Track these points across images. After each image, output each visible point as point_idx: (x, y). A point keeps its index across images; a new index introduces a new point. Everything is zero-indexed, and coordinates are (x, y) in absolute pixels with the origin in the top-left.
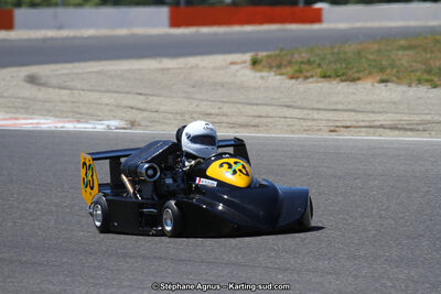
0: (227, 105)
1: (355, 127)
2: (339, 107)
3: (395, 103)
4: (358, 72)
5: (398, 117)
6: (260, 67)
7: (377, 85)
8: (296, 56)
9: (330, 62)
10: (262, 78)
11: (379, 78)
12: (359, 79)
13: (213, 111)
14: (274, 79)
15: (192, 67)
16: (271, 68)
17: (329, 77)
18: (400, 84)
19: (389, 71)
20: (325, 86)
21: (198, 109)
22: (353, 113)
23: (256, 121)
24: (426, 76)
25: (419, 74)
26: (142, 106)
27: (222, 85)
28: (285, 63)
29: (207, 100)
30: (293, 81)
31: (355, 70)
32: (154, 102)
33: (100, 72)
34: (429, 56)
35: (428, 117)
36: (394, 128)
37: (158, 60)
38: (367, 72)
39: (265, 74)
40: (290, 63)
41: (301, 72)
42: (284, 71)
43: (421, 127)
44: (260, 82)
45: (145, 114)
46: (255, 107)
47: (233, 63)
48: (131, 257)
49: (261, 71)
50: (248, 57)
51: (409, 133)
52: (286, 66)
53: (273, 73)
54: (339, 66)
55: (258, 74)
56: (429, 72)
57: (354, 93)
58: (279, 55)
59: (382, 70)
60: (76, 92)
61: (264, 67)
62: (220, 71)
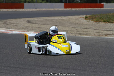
0: (78, 29)
1: (112, 35)
2: (108, 29)
4: (113, 20)
8: (97, 16)
9: (106, 18)
10: (88, 22)
12: (113, 22)
13: (75, 30)
14: (91, 22)
15: (70, 19)
16: (90, 19)
17: (105, 22)
20: (104, 24)
21: (71, 30)
22: (111, 31)
23: (86, 33)
27: (78, 23)
28: (94, 18)
29: (74, 27)
30: (96, 23)
32: (60, 28)
33: (46, 20)
37: (61, 17)
39: (88, 21)
40: (95, 18)
41: (98, 20)
42: (93, 20)
44: (88, 23)
46: (86, 29)
47: (80, 18)
48: (53, 68)
49: (87, 20)
50: (84, 16)
52: (94, 19)
53: (91, 21)
54: (108, 19)
55: (87, 21)
57: (112, 26)
58: (92, 16)
60: (40, 25)
61: (88, 19)
62: (77, 20)
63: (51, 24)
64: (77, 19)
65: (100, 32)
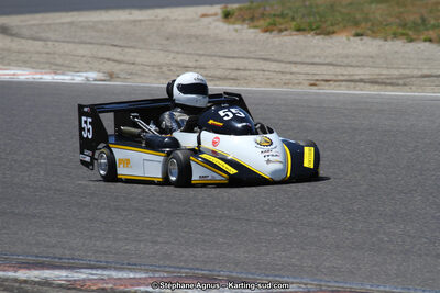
0: (203, 58)
1: (336, 81)
2: (317, 60)
3: (372, 57)
4: (332, 25)
5: (377, 71)
6: (232, 20)
7: (352, 38)
8: (268, 8)
9: (304, 16)
10: (236, 30)
11: (354, 32)
12: (334, 32)
13: (190, 64)
14: (248, 32)
15: (163, 19)
16: (244, 20)
17: (304, 30)
18: (375, 37)
19: (363, 25)
20: (300, 39)
21: (174, 62)
22: (331, 67)
23: (234, 74)
24: (401, 30)
25: (394, 28)
26: (118, 57)
27: (197, 38)
28: (256, 15)
29: (183, 53)
30: (267, 35)
31: (329, 23)
32: (130, 54)
33: (71, 23)
34: (401, 10)
35: (407, 72)
36: (374, 82)
37: (127, 11)
38: (341, 25)
39: (238, 26)
40: (263, 16)
41: (275, 25)
42: (256, 23)
43: (401, 82)
44: (235, 34)
45: (123, 66)
46: (232, 60)
47: (204, 16)
48: (124, 210)
49: (234, 23)
50: (217, 9)
51: (389, 87)
52: (258, 19)
53: (246, 26)
54: (312, 19)
55: (231, 27)
56: (404, 26)
57: (330, 47)
58: (249, 8)
59: (356, 24)
60: (50, 43)
61: (237, 20)
62: (192, 24)
63: (93, 41)
64: (191, 21)
65: (287, 70)
